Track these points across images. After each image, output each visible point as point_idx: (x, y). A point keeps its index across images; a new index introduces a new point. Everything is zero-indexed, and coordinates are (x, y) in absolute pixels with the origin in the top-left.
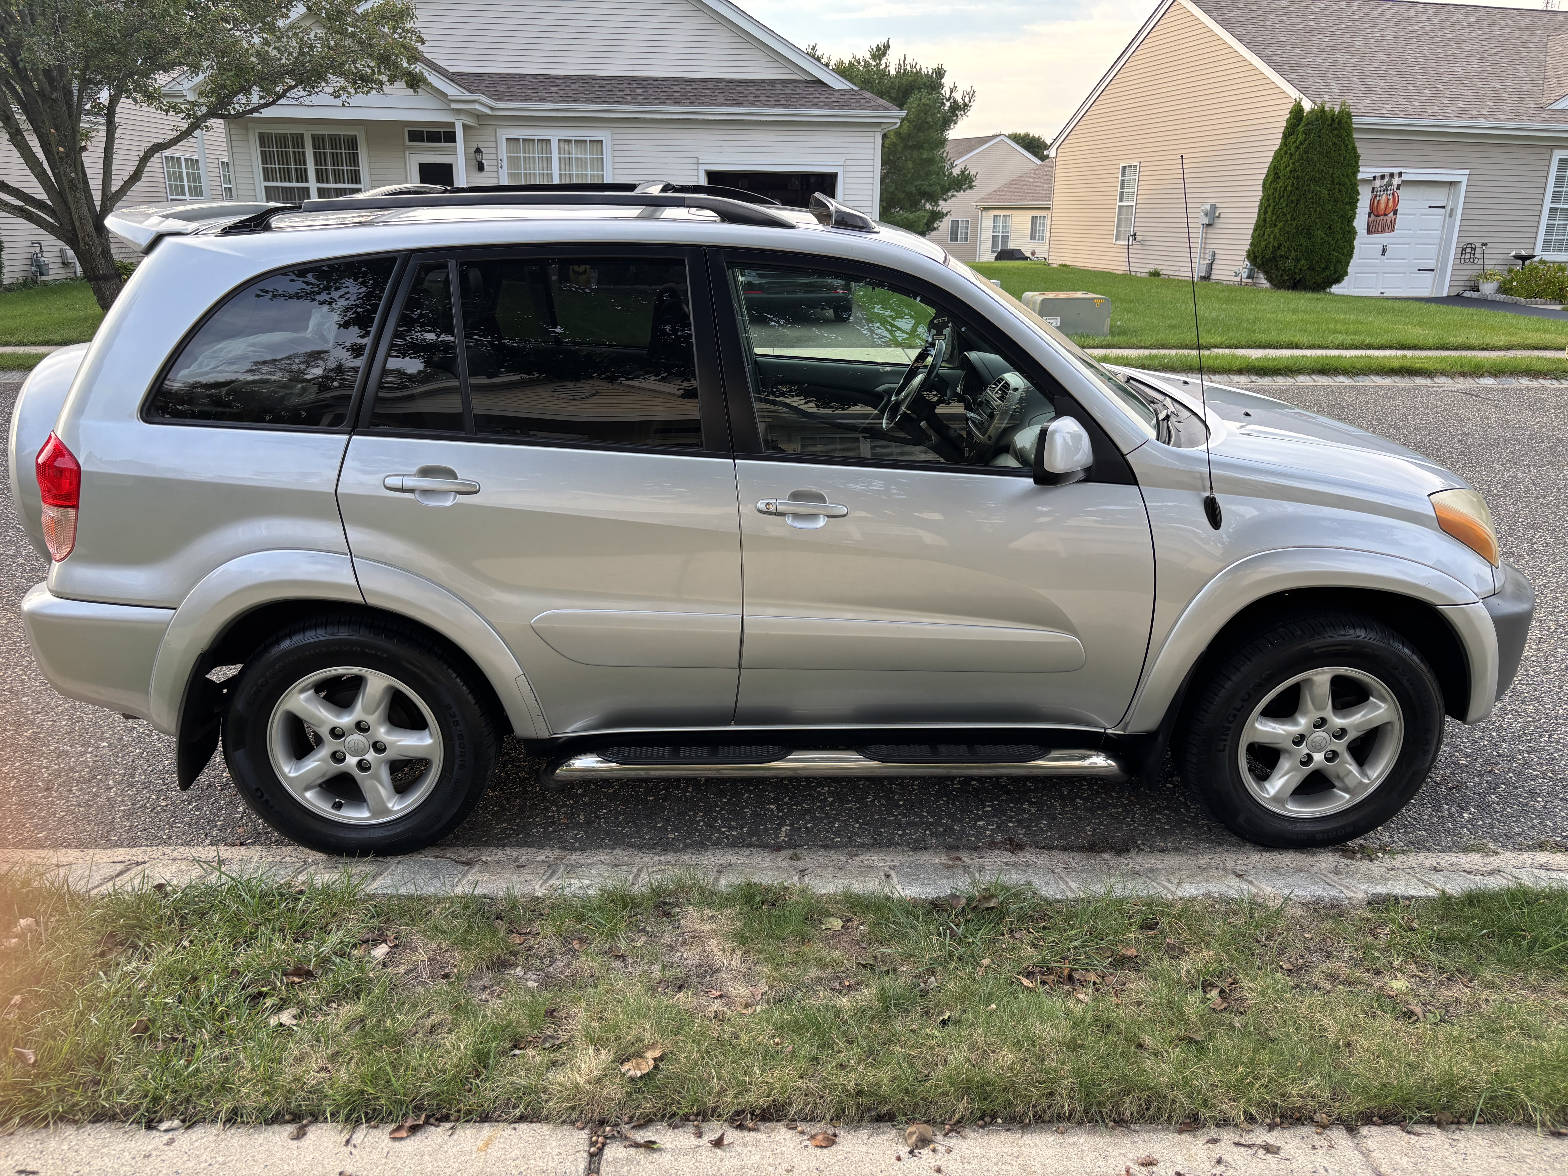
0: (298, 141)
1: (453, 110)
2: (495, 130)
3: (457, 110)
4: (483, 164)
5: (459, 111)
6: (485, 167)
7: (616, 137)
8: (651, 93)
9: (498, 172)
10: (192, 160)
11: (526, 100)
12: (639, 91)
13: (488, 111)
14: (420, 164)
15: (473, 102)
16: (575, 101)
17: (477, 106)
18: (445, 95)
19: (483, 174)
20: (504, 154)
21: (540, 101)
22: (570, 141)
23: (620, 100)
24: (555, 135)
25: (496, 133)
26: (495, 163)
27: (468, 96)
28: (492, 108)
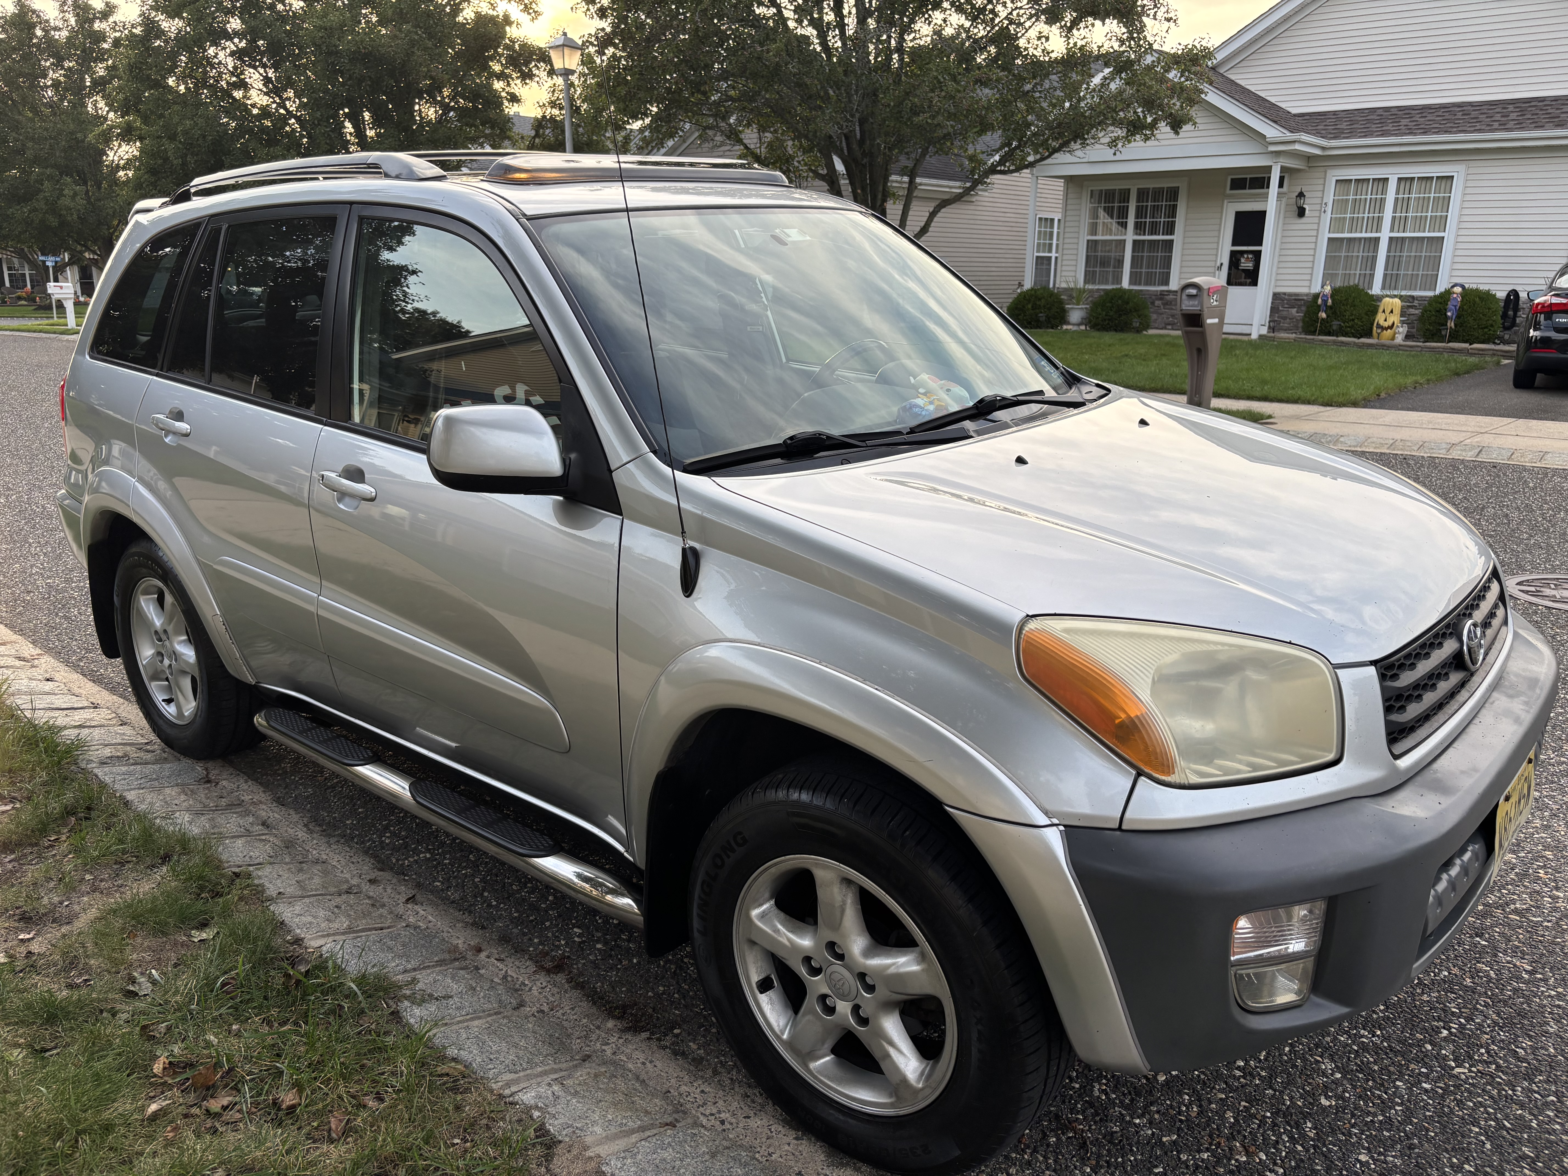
0: (1125, 195)
1: (1272, 152)
2: (1326, 172)
3: (1276, 152)
4: (1304, 209)
5: (1278, 153)
6: (1307, 212)
7: (1471, 171)
8: (1529, 116)
9: (1320, 217)
10: (1046, 219)
11: (1365, 136)
12: (1513, 116)
13: (1318, 152)
14: (1237, 213)
15: (1294, 142)
16: (1425, 133)
17: (1297, 147)
18: (1264, 137)
19: (1303, 220)
20: (1330, 198)
21: (1382, 135)
22: (1413, 179)
23: (1483, 127)
24: (1393, 173)
25: (1325, 175)
26: (1318, 207)
27: (1289, 136)
28: (1323, 148)
